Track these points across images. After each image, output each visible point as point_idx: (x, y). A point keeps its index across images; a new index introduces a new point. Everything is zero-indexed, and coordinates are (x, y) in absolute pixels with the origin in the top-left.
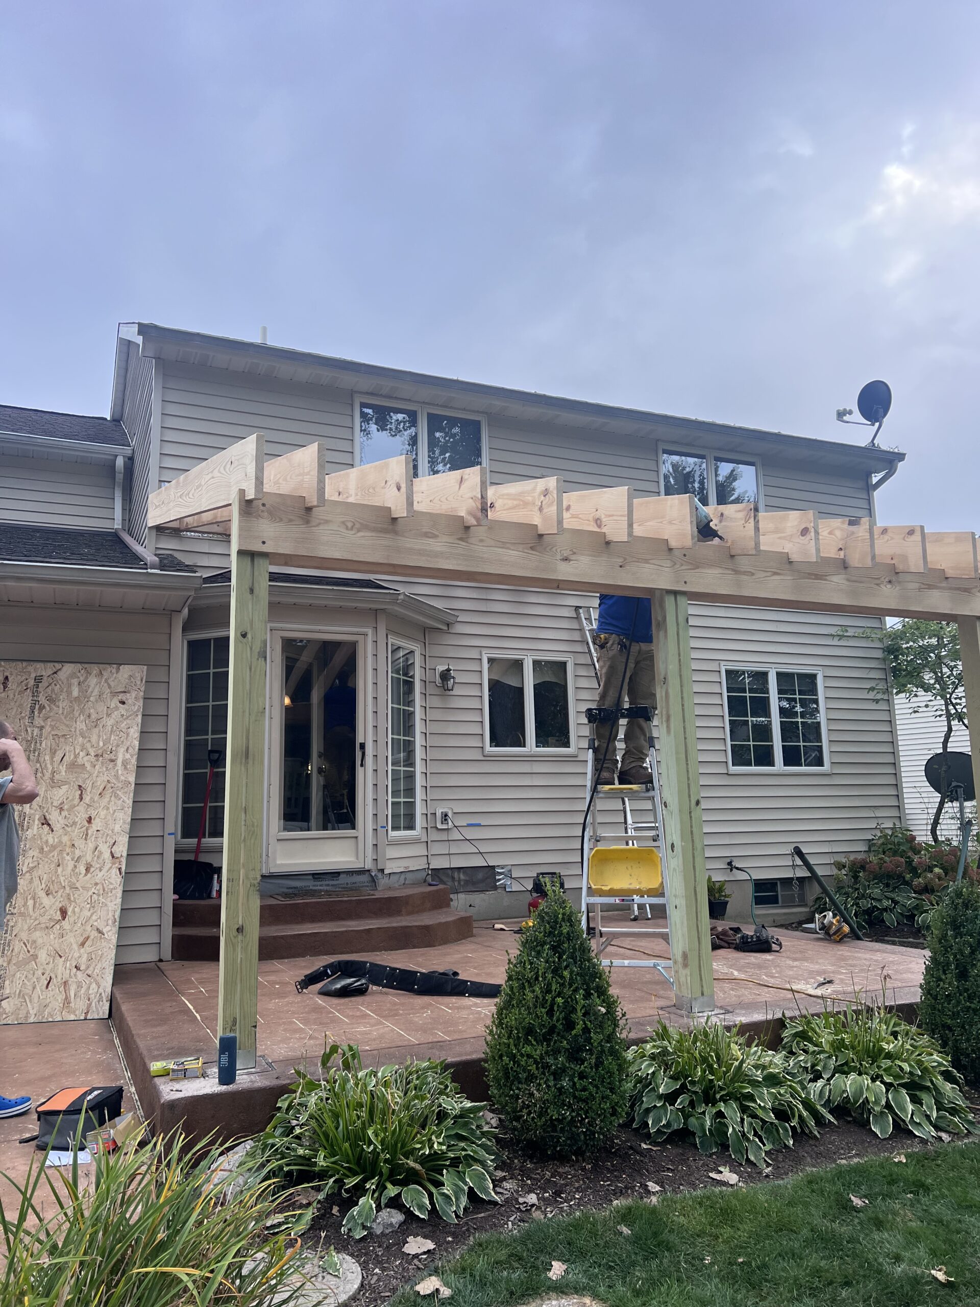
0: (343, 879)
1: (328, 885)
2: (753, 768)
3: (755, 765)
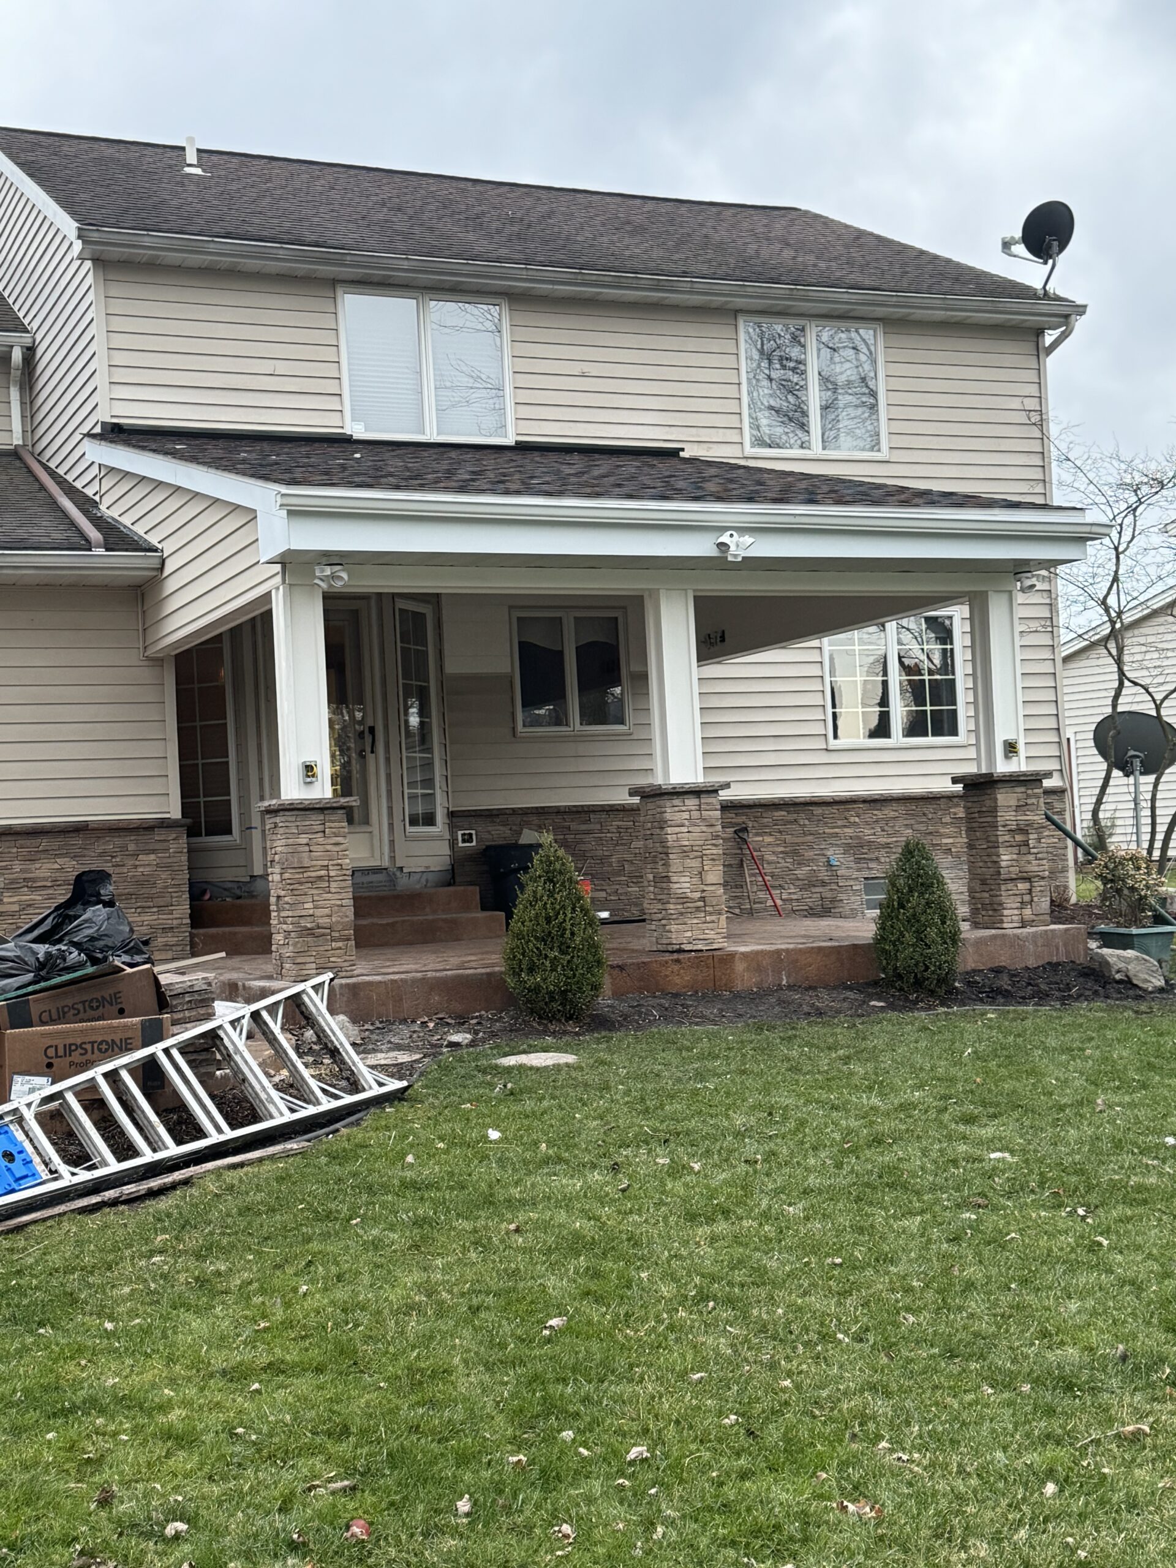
0: (358, 879)
2: (862, 740)
3: (864, 737)
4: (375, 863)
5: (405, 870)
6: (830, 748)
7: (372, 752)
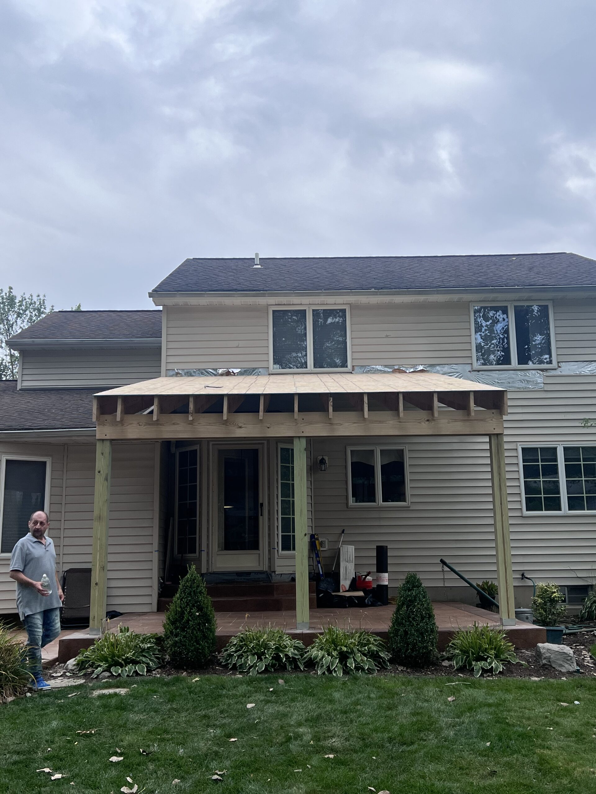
0: (252, 576)
1: (244, 579)
2: (544, 512)
3: (545, 510)
4: (260, 569)
5: (277, 573)
6: (524, 515)
7: (261, 515)
